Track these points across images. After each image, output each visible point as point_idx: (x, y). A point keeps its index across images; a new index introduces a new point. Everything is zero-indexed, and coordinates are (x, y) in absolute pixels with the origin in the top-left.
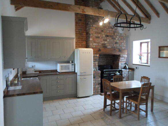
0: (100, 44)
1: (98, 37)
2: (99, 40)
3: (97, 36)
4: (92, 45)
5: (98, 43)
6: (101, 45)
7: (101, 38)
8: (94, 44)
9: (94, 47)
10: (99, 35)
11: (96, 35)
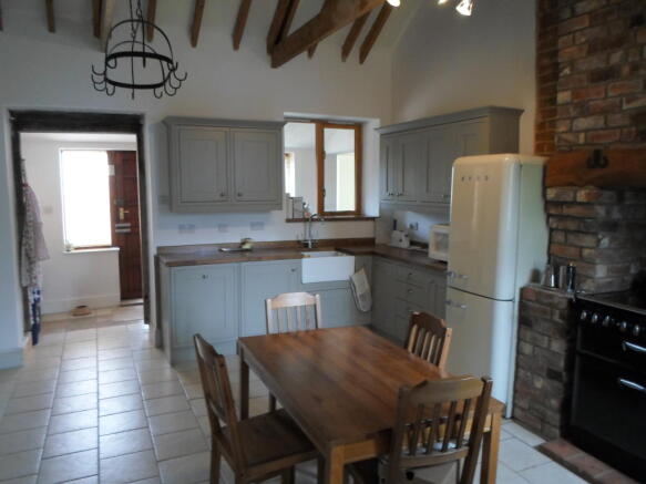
0: (617, 119)
1: (605, 75)
2: (610, 94)
3: (602, 66)
4: (570, 131)
5: (604, 112)
6: (627, 122)
7: (626, 70)
8: (583, 123)
9: (582, 138)
10: (616, 58)
11: (596, 63)
